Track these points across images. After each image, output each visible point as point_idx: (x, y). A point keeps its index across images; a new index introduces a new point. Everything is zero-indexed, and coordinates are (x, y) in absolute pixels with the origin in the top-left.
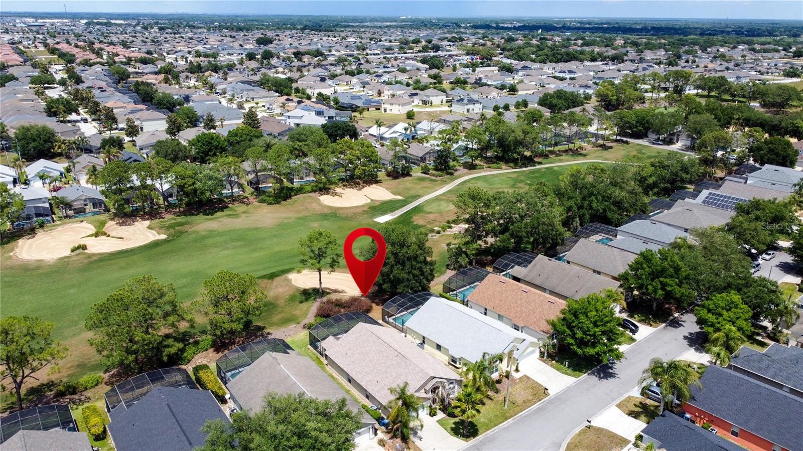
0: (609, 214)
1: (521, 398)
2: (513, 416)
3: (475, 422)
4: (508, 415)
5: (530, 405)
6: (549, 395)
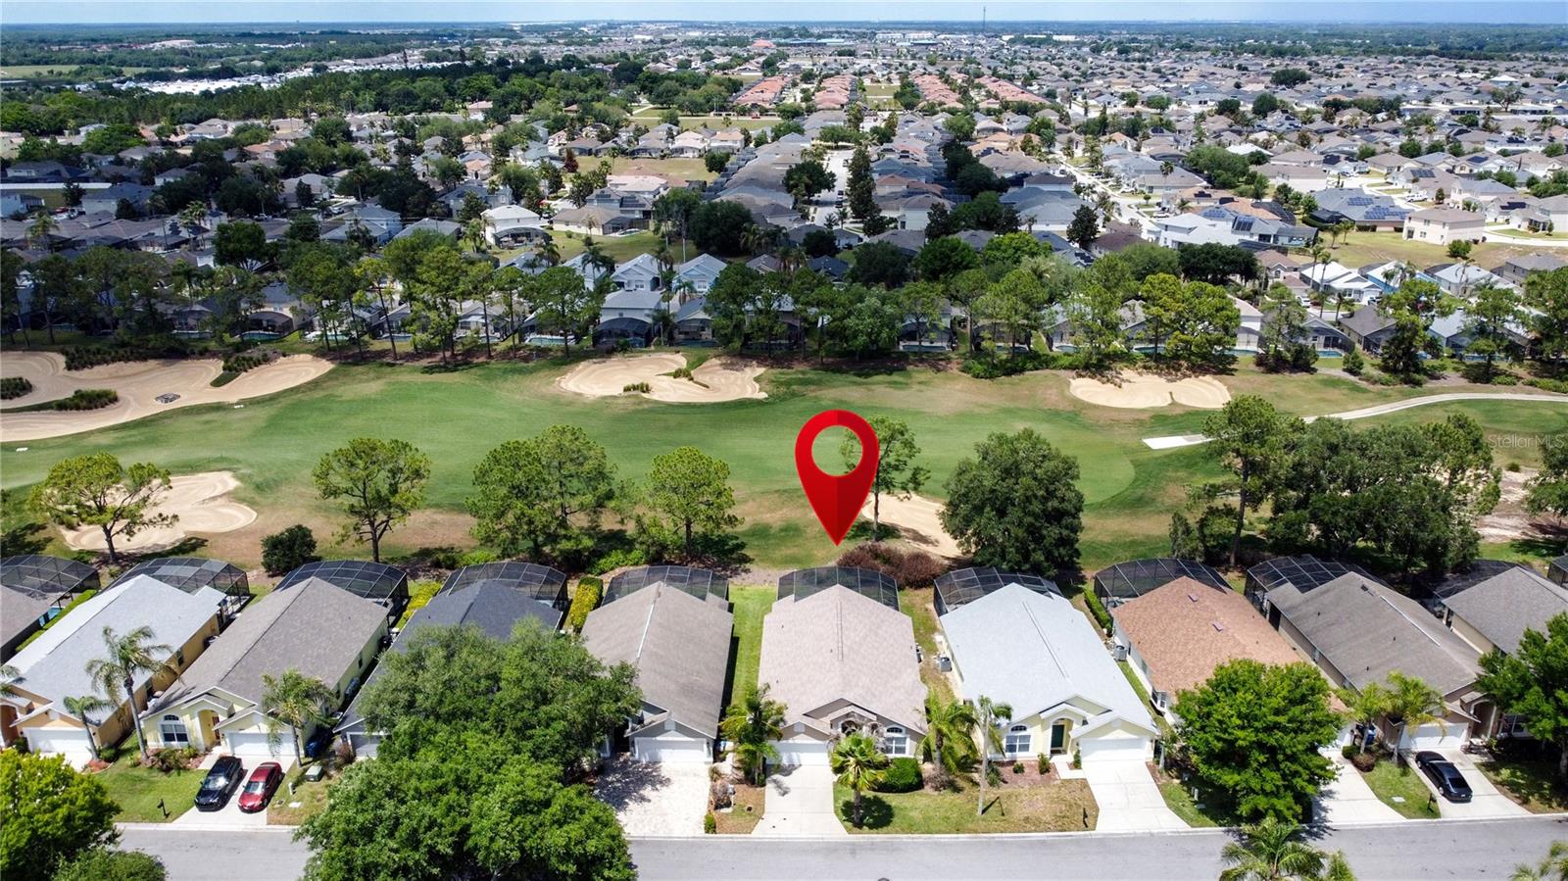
1: (1027, 812)
2: (976, 832)
3: (896, 811)
4: (970, 826)
5: (1033, 829)
6: (1093, 830)
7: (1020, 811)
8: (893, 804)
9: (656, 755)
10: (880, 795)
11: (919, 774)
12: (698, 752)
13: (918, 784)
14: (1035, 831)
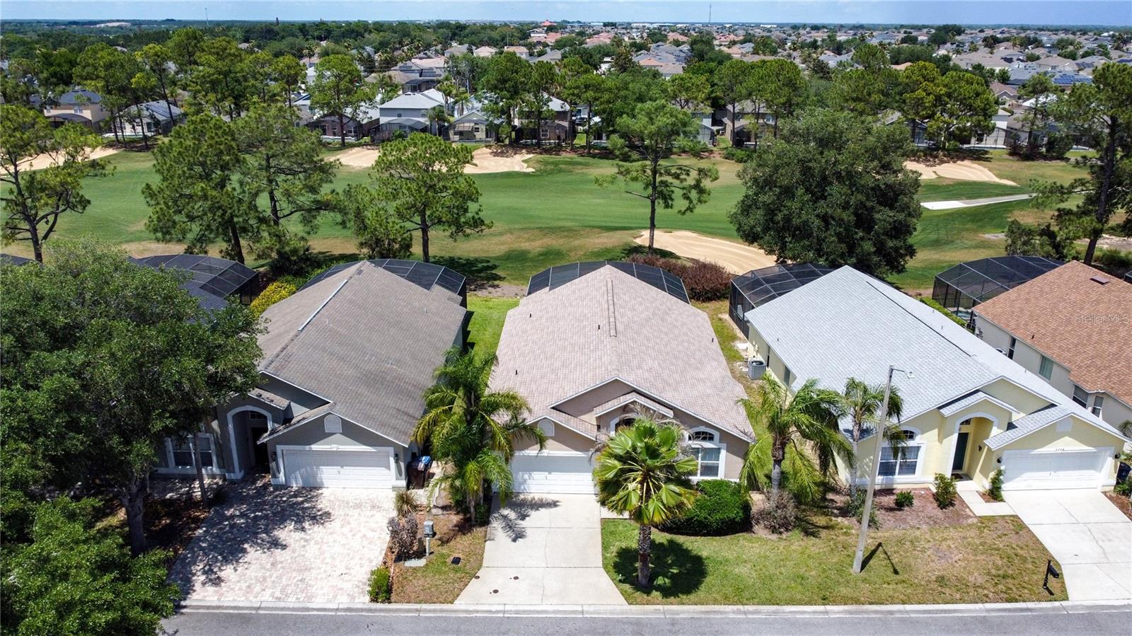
1: (938, 568)
2: (857, 601)
3: (710, 567)
4: (844, 591)
5: (958, 596)
6: (1066, 599)
7: (927, 566)
8: (704, 554)
9: (315, 476)
10: (680, 539)
11: (746, 507)
12: (383, 470)
13: (742, 523)
14: (962, 601)
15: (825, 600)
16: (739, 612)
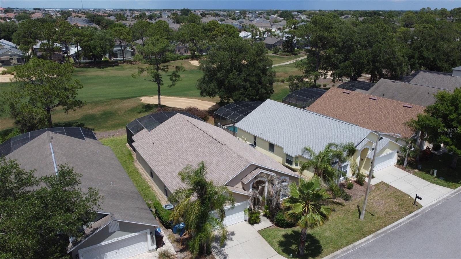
0: (439, 63)
1: (382, 208)
3: (317, 237)
4: (365, 229)
5: (397, 217)
6: (422, 207)
7: (379, 209)
14: (399, 219)
15: (364, 235)
16: (343, 252)
